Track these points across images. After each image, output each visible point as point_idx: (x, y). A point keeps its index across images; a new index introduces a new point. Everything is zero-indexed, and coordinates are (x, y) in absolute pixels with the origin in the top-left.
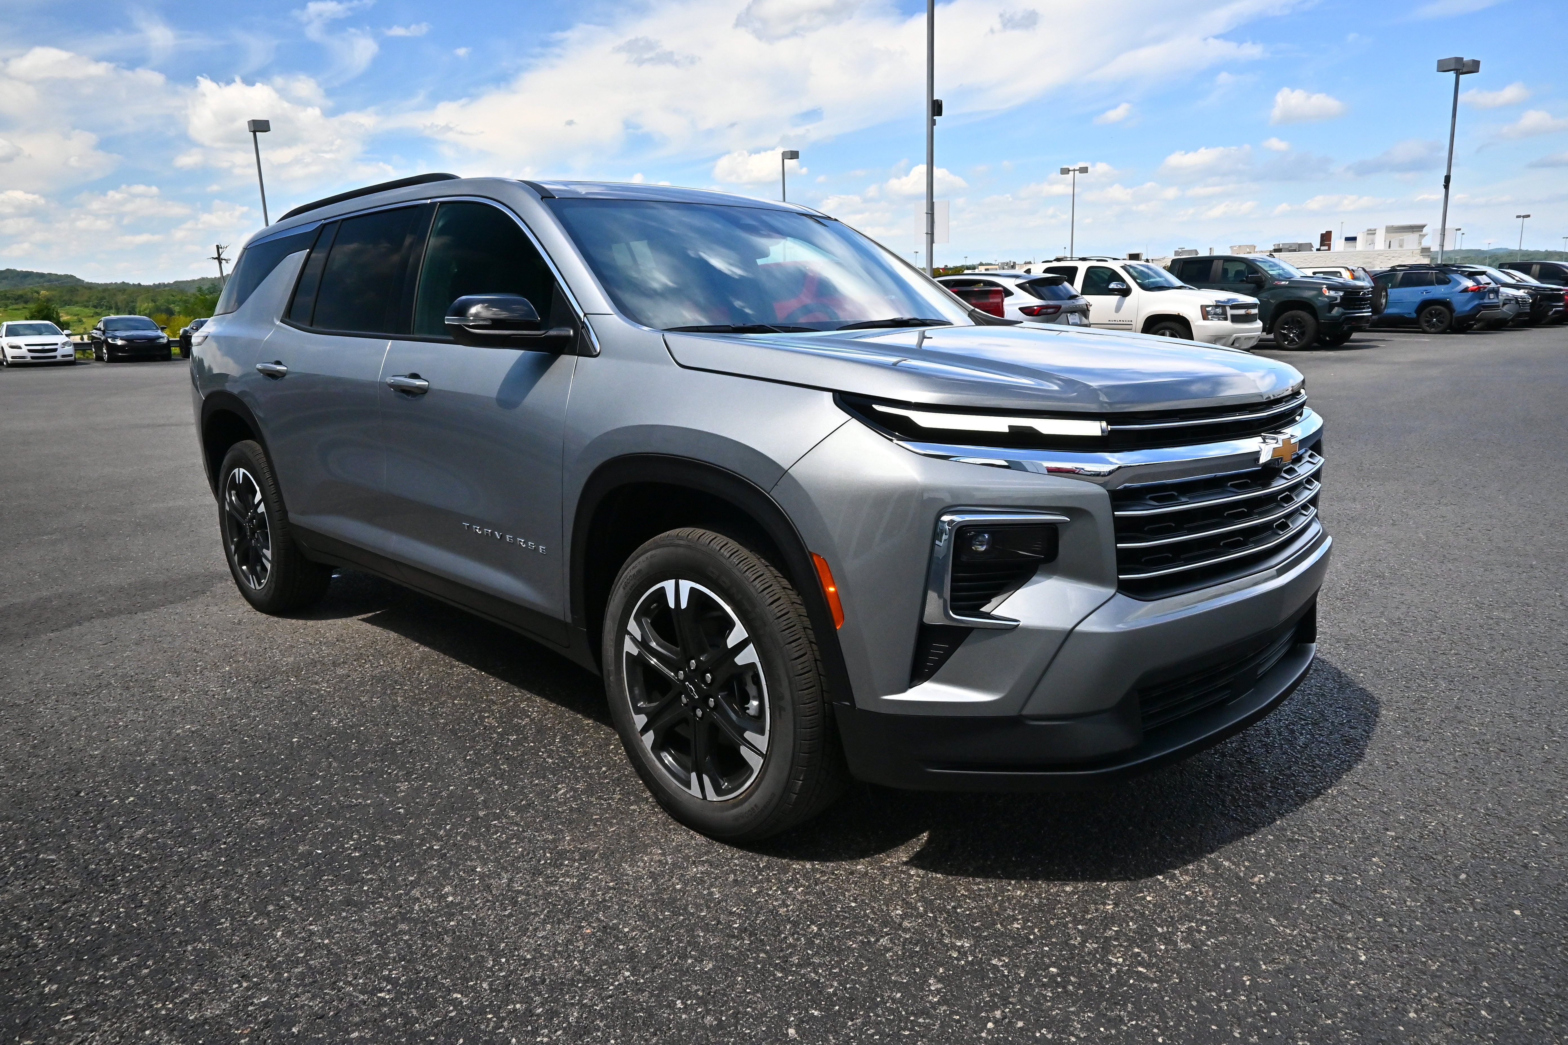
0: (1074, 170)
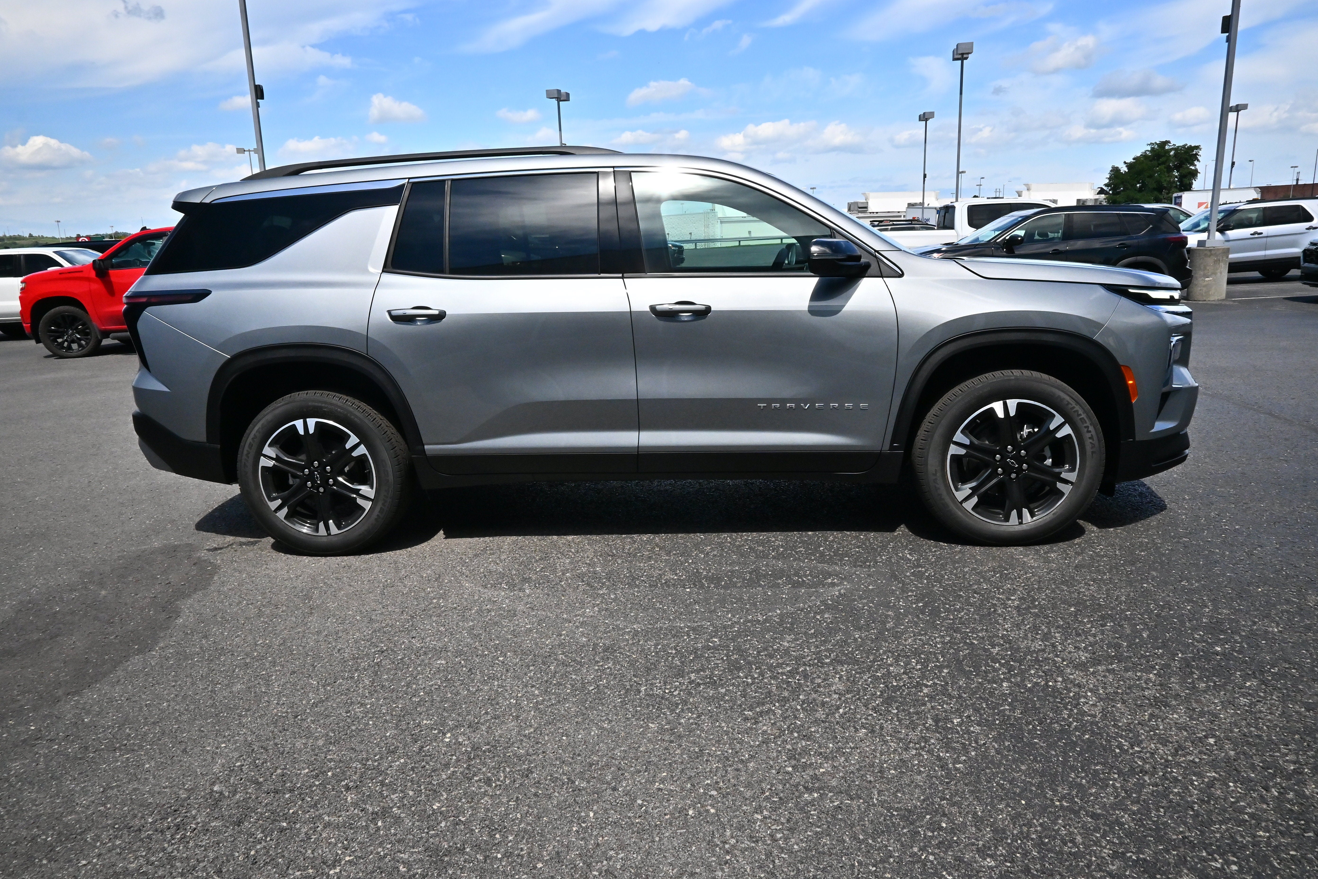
0: (249, 151)
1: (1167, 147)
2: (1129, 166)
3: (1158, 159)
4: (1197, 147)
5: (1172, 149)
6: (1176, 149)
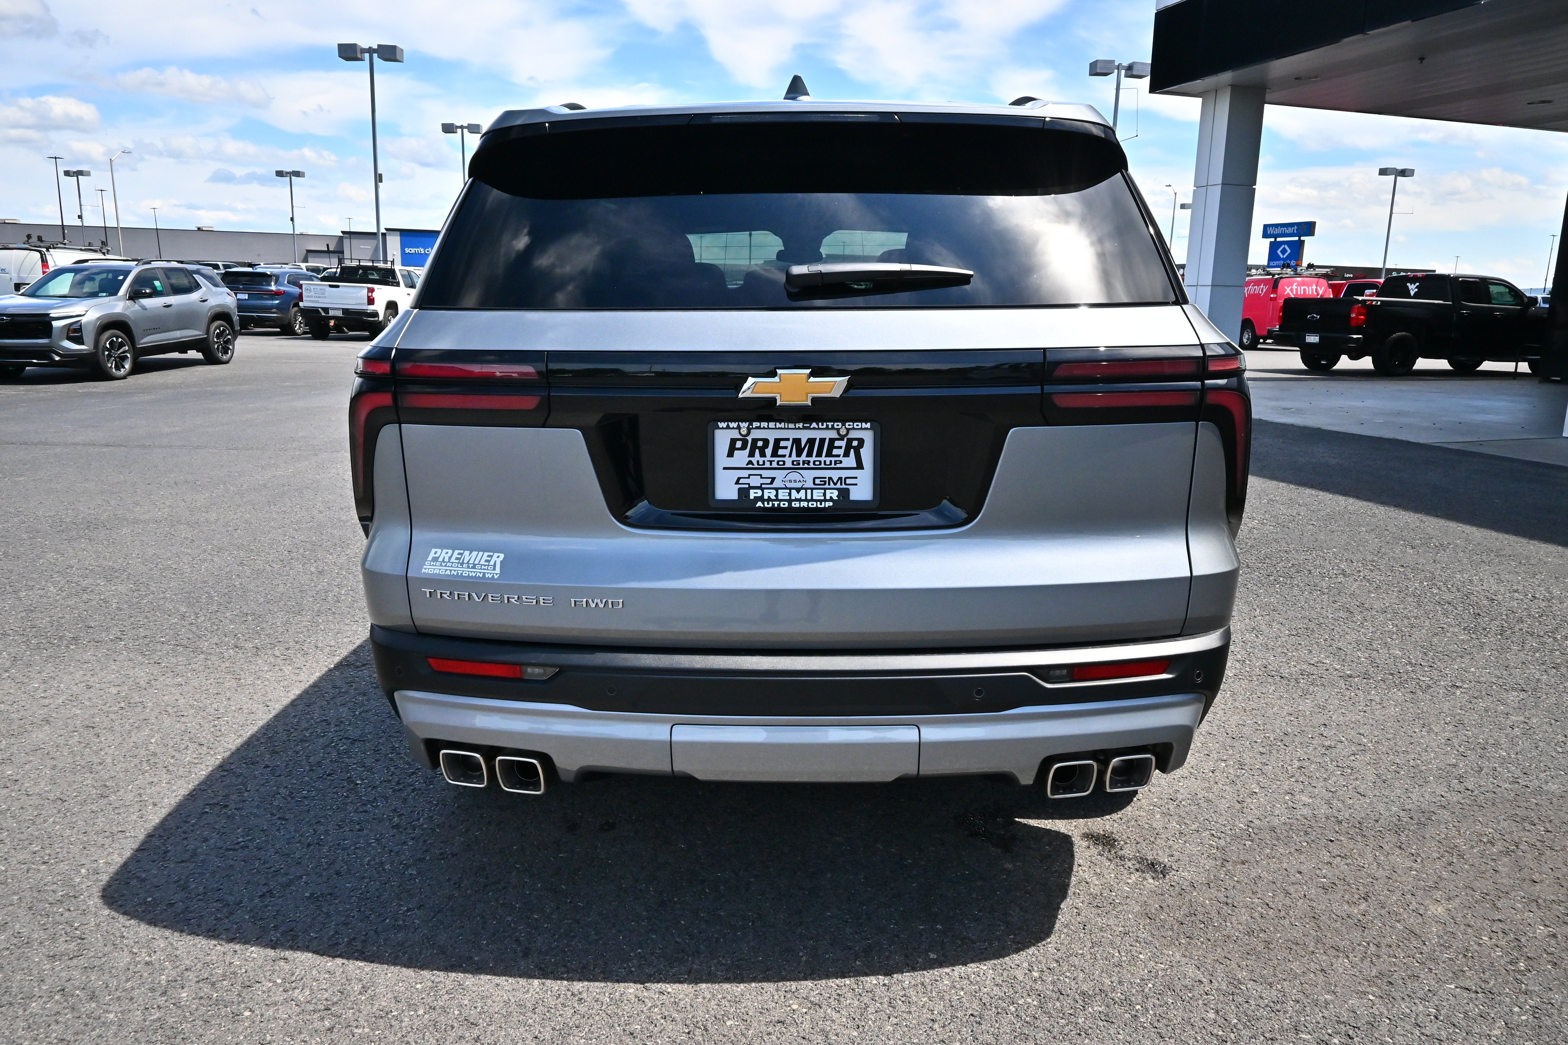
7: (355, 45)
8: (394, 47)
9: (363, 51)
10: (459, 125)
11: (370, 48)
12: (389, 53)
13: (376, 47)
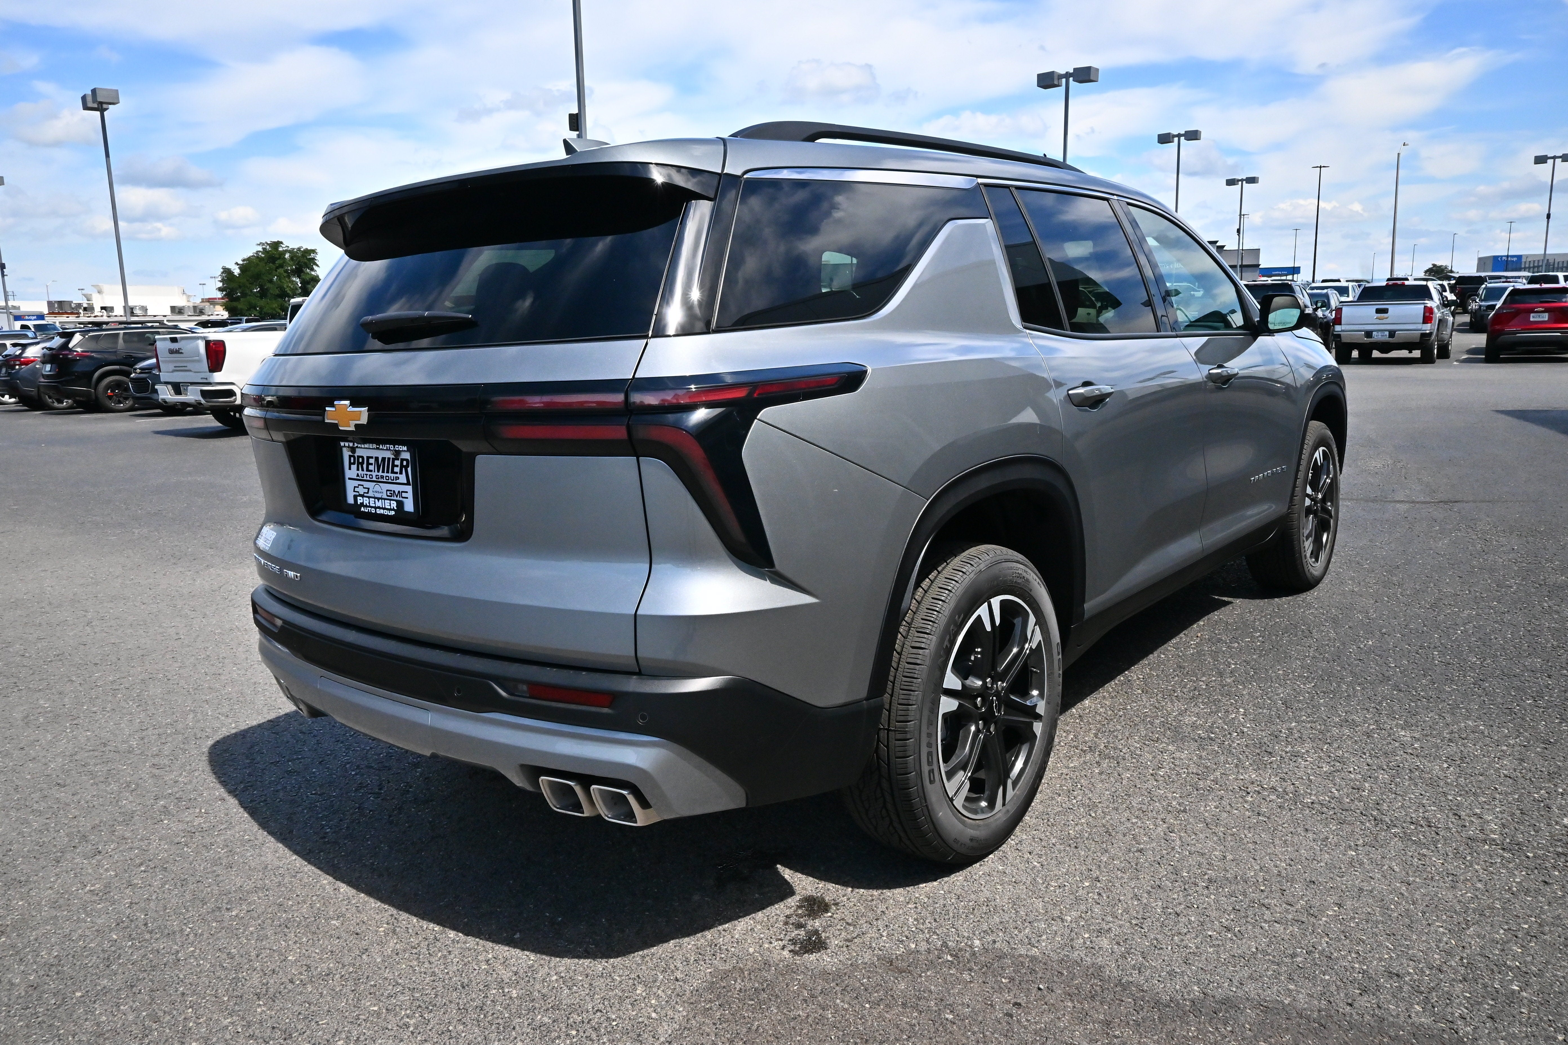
1: (280, 249)
2: (243, 268)
3: (274, 263)
4: (314, 251)
5: (286, 251)
6: (291, 251)
7: (1053, 72)
8: (1089, 68)
9: (1061, 77)
10: (1176, 133)
11: (1067, 73)
12: (1084, 75)
13: (1072, 71)
